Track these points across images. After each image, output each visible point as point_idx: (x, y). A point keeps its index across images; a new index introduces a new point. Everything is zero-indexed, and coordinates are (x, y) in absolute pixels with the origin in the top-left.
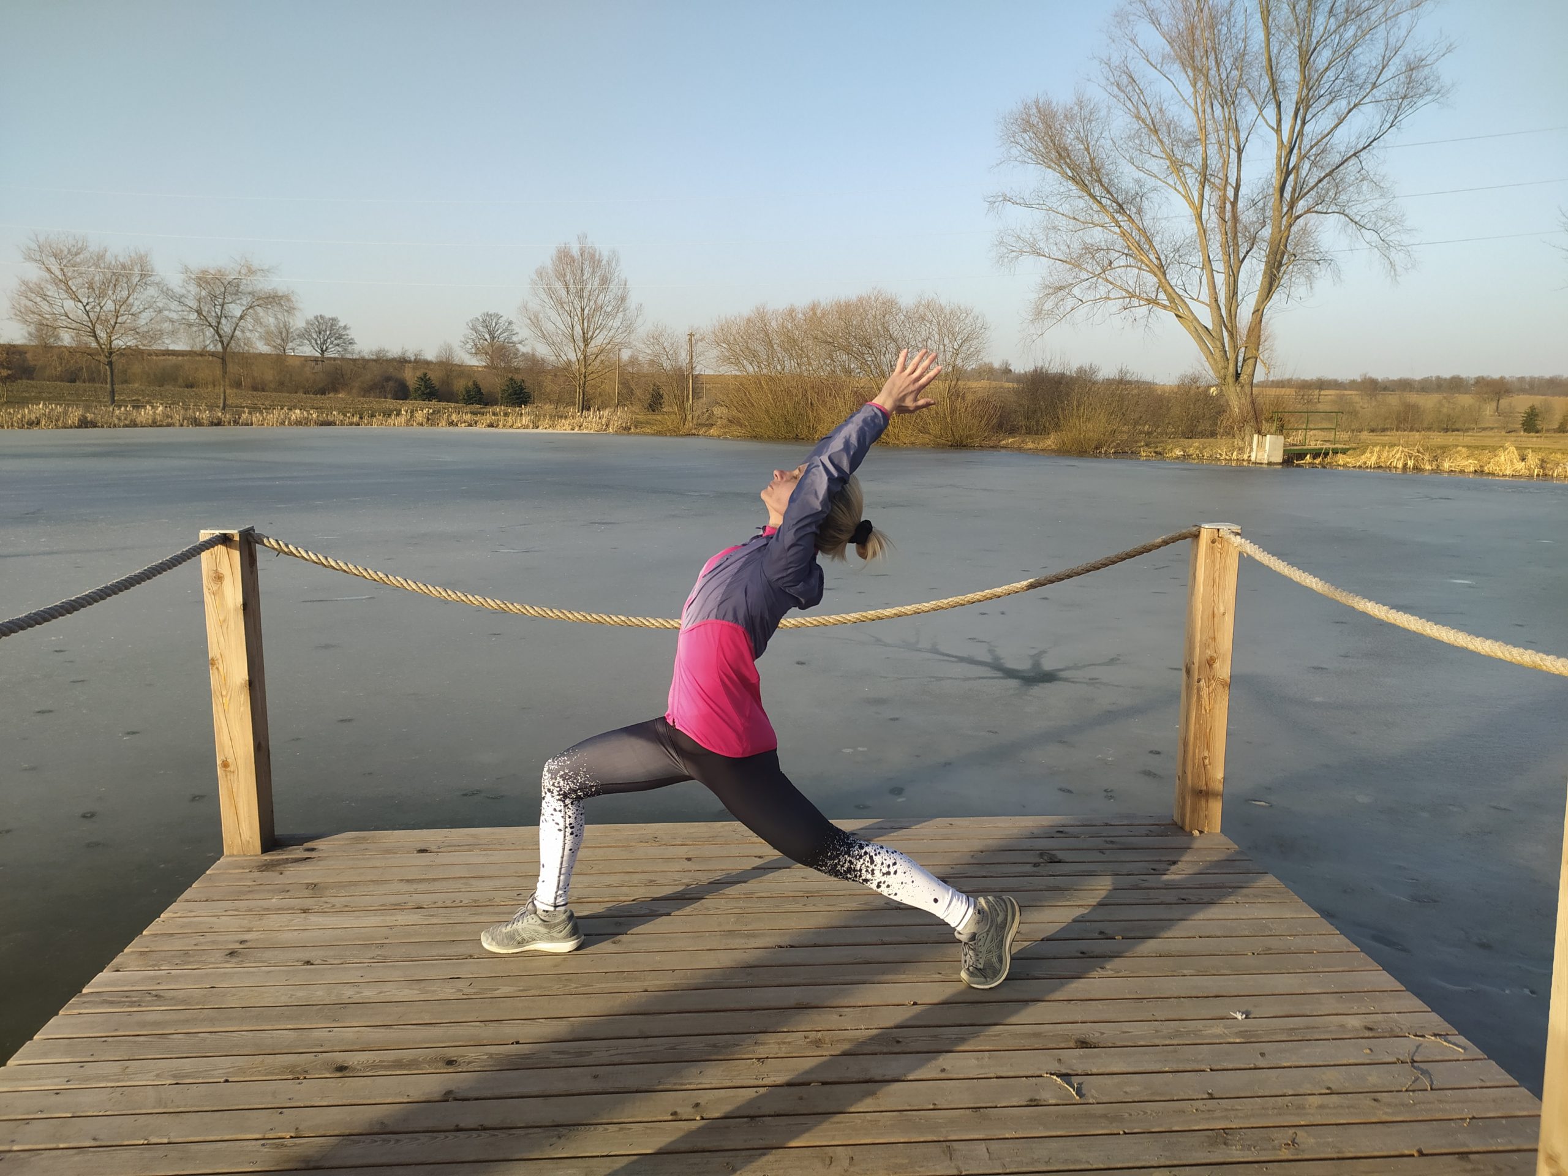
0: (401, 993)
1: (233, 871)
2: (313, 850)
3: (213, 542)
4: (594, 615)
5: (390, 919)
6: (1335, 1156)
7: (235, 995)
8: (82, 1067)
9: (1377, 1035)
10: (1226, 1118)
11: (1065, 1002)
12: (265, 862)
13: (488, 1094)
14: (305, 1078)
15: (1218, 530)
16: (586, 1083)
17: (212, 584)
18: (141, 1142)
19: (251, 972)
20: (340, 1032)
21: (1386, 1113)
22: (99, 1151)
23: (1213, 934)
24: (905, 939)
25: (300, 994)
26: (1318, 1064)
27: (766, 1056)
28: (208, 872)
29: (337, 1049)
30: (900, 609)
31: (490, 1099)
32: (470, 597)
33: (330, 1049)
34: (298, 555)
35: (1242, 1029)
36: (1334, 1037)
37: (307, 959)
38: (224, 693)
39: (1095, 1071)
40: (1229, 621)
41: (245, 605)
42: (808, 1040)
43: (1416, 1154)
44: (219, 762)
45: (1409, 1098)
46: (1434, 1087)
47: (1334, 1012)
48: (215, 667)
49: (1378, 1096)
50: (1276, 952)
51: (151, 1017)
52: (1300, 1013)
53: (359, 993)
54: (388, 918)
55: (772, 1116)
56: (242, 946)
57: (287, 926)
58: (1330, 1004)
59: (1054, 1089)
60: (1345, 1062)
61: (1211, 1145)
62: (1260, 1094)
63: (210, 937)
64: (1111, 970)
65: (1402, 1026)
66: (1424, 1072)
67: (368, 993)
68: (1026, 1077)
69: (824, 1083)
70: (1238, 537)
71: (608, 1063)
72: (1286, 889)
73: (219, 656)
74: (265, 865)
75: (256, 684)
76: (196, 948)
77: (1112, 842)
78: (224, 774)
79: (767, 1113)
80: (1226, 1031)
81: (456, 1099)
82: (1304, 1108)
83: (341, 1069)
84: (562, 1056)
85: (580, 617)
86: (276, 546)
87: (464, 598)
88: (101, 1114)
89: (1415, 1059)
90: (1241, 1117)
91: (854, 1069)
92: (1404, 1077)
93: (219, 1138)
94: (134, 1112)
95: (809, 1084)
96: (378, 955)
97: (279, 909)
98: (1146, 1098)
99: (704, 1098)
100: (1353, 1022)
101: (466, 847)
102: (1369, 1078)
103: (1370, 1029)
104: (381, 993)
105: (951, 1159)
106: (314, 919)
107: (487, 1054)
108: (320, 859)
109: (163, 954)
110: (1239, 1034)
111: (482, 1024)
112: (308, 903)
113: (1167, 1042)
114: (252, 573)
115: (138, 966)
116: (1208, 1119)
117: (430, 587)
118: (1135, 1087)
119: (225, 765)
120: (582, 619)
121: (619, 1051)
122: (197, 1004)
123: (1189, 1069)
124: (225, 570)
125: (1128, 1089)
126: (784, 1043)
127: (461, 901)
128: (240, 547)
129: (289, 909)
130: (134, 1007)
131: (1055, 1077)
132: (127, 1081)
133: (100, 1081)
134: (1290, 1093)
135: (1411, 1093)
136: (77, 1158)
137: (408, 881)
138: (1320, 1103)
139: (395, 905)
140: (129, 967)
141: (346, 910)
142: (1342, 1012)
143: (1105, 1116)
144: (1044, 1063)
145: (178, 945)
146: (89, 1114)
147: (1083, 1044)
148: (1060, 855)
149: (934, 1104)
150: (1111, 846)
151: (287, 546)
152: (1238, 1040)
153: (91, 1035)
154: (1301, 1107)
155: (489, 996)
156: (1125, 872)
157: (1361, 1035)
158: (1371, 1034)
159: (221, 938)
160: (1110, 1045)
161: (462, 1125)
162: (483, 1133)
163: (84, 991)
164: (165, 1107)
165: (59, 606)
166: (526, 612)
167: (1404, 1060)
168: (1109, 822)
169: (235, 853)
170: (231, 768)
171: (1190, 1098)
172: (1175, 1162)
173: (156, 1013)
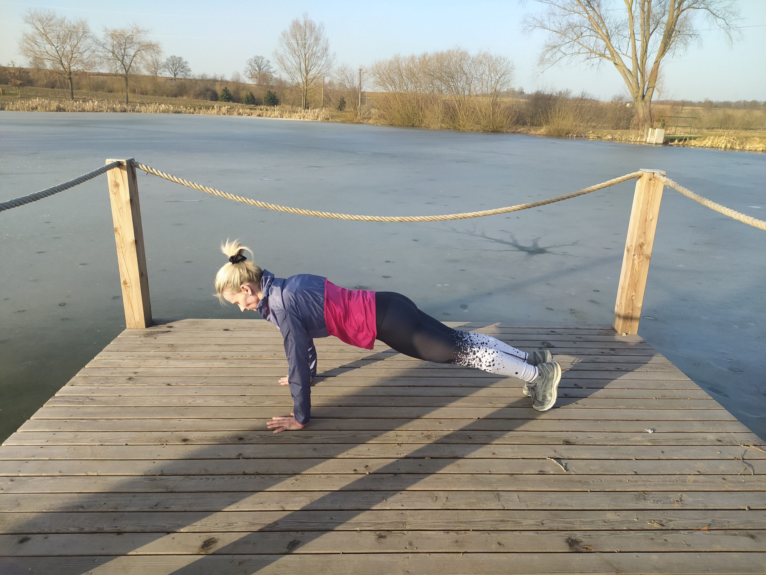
0: (216, 402)
1: (131, 337)
2: (171, 327)
3: (113, 166)
4: (313, 212)
5: (210, 364)
6: (703, 508)
7: (131, 400)
8: (54, 434)
9: (723, 444)
10: (645, 485)
11: (557, 421)
12: (147, 333)
13: (260, 456)
14: (166, 445)
15: (654, 173)
16: (310, 453)
17: (114, 188)
18: (84, 474)
19: (140, 389)
20: (185, 421)
21: (730, 486)
22: (63, 478)
23: (634, 387)
24: (473, 385)
25: (164, 401)
26: (692, 458)
27: (402, 442)
28: (118, 337)
29: (183, 430)
30: (476, 213)
31: (261, 458)
32: (248, 200)
33: (179, 430)
34: (158, 174)
35: (651, 438)
36: (700, 444)
37: (168, 383)
38: (122, 246)
39: (574, 457)
40: (654, 225)
41: (131, 200)
42: (424, 435)
43: (746, 508)
44: (122, 281)
45: (742, 478)
46: (755, 473)
47: (700, 431)
48: (117, 233)
49: (725, 477)
50: (668, 398)
51: (89, 410)
52: (682, 431)
53: (194, 401)
54: (209, 363)
55: (405, 474)
56: (135, 375)
57: (158, 365)
58: (697, 427)
59: (552, 466)
60: (707, 458)
61: (637, 500)
62: (662, 473)
63: (119, 370)
64: (581, 404)
65: (736, 440)
66: (750, 465)
67: (199, 402)
68: (538, 459)
69: (432, 458)
70: (665, 177)
71: (321, 442)
72: (673, 365)
73: (119, 227)
74: (147, 334)
75: (139, 242)
76: (112, 375)
77: (580, 338)
78: (125, 287)
79: (403, 472)
80: (643, 439)
81: (244, 458)
82: (686, 482)
83: (185, 440)
84: (298, 438)
85: (306, 213)
86: (146, 169)
87: (245, 200)
88: (63, 459)
89: (744, 458)
90: (653, 485)
91: (447, 451)
92: (739, 467)
93: (122, 474)
94: (80, 459)
95: (424, 458)
96: (204, 382)
97: (155, 357)
98: (601, 473)
99: (371, 463)
100: (711, 437)
101: (248, 329)
102: (720, 467)
103: (720, 441)
104: (206, 401)
105: (499, 501)
106: (172, 363)
107: (259, 435)
108: (175, 332)
109: (95, 378)
110: (650, 441)
111: (257, 420)
112: (169, 354)
113: (612, 444)
114: (134, 183)
115: (83, 383)
116: (635, 485)
117: (227, 194)
118: (595, 467)
119: (125, 283)
120: (307, 213)
121: (327, 437)
122: (112, 404)
123: (624, 458)
124: (120, 181)
125: (591, 468)
126: (411, 436)
127: (246, 357)
128: (127, 169)
129: (159, 357)
130: (80, 404)
131: (553, 460)
132: (77, 442)
133: (65, 442)
134: (678, 474)
135: (743, 476)
136: (51, 481)
137: (219, 345)
138: (694, 479)
139: (211, 357)
140: (78, 384)
141: (188, 358)
142: (704, 431)
143: (580, 481)
144: (548, 452)
145: (103, 373)
146: (57, 459)
147: (567, 443)
148: (553, 343)
149: (490, 471)
150: (579, 340)
151: (152, 169)
152: (649, 444)
153: (59, 418)
154: (684, 481)
155: (260, 405)
156: (587, 353)
157: (715, 444)
158: (720, 444)
159: (125, 371)
160: (582, 444)
161: (247, 472)
162: (257, 476)
163: (56, 395)
164: (96, 457)
165: (29, 197)
166: (277, 209)
167: (739, 458)
168: (578, 327)
169: (132, 327)
170: (128, 285)
171: (625, 474)
172: (618, 508)
173: (91, 408)
